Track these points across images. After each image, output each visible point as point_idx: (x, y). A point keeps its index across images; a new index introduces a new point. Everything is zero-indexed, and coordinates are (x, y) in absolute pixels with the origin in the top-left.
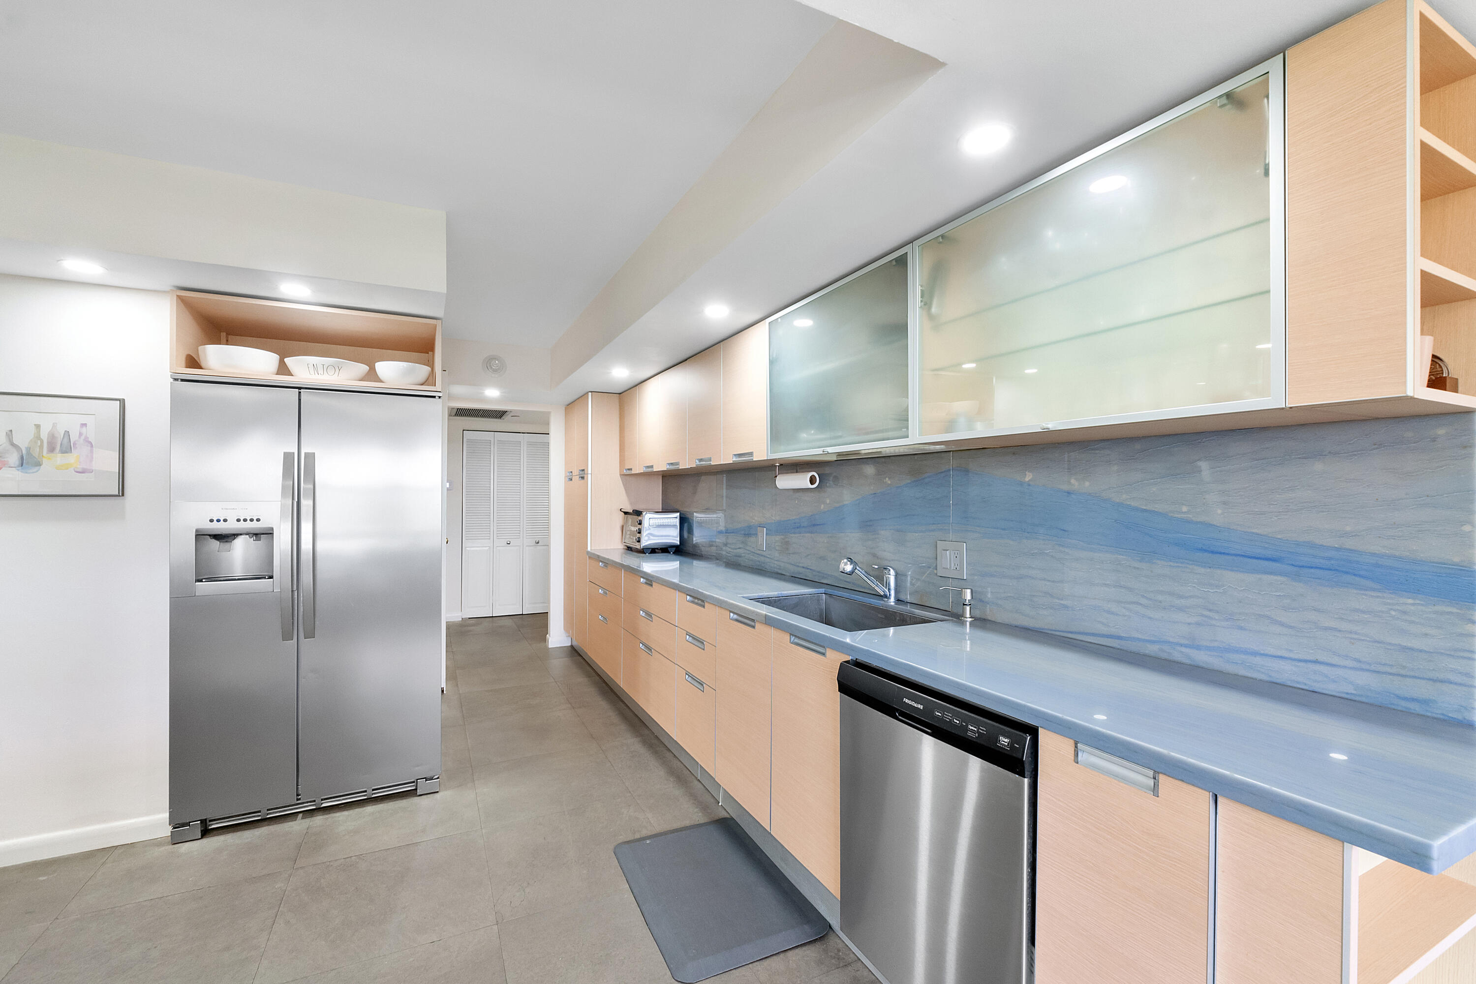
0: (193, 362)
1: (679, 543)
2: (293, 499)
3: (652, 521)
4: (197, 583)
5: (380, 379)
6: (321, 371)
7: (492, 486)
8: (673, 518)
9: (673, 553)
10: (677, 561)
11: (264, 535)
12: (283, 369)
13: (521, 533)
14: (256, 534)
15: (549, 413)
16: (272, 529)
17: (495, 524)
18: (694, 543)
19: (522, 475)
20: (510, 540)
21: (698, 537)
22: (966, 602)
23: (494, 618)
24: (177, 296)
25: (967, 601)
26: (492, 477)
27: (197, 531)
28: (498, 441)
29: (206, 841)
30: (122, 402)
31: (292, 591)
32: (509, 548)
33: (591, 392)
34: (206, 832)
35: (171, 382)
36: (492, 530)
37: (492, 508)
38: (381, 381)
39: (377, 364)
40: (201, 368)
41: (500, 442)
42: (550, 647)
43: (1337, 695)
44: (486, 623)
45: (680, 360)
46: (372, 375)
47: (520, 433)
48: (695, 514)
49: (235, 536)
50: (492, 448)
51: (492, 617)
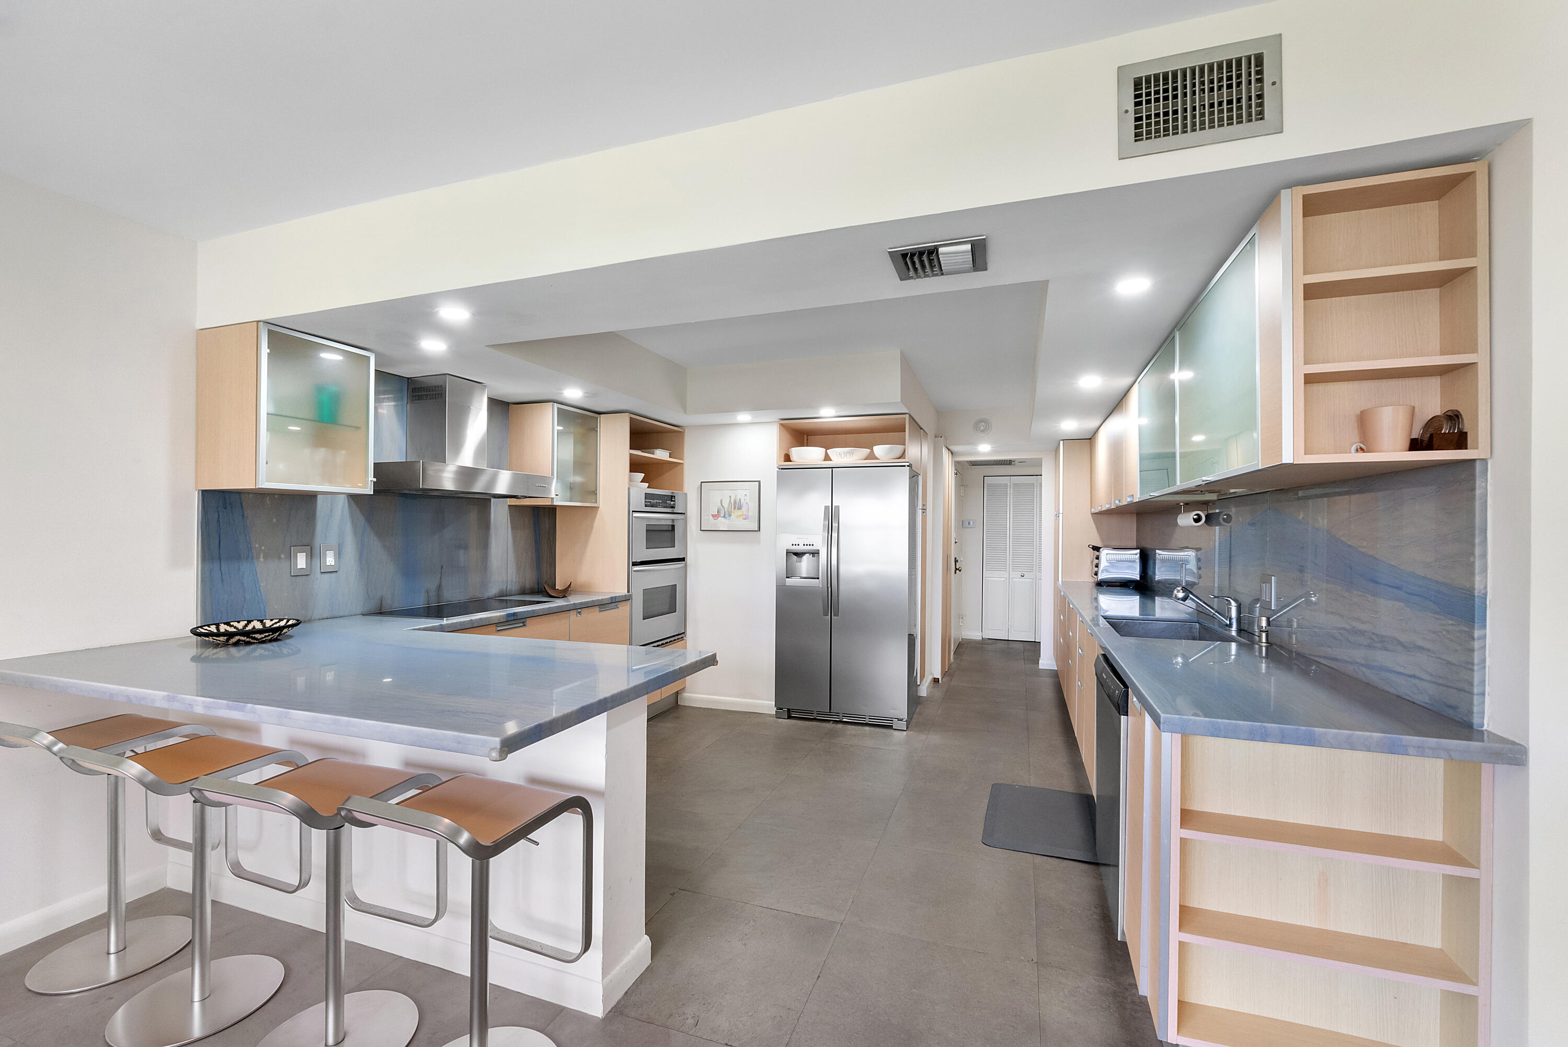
0: (787, 458)
1: (1139, 579)
2: (828, 533)
3: (1110, 557)
4: (787, 579)
5: (876, 457)
6: (843, 456)
7: (1008, 525)
8: (1135, 554)
9: (1133, 588)
10: (1137, 595)
11: (815, 553)
12: (827, 458)
13: (1035, 566)
14: (813, 553)
15: (1042, 459)
16: (819, 550)
17: (1011, 559)
18: (1156, 579)
19: (1035, 514)
20: (1023, 573)
21: (1160, 574)
22: (1262, 628)
23: (1010, 642)
24: (780, 424)
25: (1264, 628)
26: (1008, 516)
27: (787, 550)
28: (1014, 484)
29: (788, 720)
30: (759, 482)
31: (828, 588)
32: (1023, 580)
33: (1063, 440)
34: (789, 717)
35: (777, 471)
36: (1008, 564)
37: (1008, 544)
38: (877, 459)
39: (874, 447)
40: (791, 461)
41: (1016, 485)
42: (1040, 668)
43: (1421, 704)
44: (1000, 645)
45: (1110, 412)
46: (872, 456)
47: (1033, 475)
48: (1157, 551)
49: (803, 554)
50: (1009, 491)
51: (1008, 640)
